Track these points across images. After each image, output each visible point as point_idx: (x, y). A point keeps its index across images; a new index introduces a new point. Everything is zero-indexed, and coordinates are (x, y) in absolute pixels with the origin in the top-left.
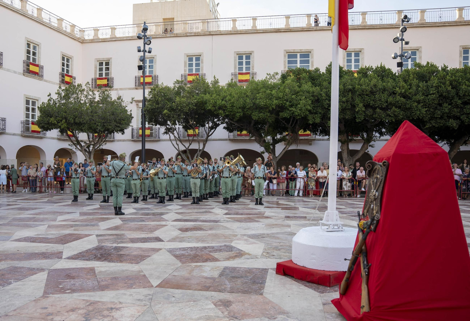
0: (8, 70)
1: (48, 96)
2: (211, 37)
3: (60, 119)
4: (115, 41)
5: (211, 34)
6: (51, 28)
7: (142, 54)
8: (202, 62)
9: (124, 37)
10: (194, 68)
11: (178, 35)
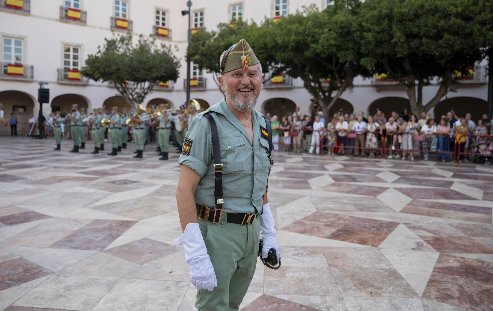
0: (94, 27)
1: (98, 48)
8: (289, 4)
10: (281, 10)
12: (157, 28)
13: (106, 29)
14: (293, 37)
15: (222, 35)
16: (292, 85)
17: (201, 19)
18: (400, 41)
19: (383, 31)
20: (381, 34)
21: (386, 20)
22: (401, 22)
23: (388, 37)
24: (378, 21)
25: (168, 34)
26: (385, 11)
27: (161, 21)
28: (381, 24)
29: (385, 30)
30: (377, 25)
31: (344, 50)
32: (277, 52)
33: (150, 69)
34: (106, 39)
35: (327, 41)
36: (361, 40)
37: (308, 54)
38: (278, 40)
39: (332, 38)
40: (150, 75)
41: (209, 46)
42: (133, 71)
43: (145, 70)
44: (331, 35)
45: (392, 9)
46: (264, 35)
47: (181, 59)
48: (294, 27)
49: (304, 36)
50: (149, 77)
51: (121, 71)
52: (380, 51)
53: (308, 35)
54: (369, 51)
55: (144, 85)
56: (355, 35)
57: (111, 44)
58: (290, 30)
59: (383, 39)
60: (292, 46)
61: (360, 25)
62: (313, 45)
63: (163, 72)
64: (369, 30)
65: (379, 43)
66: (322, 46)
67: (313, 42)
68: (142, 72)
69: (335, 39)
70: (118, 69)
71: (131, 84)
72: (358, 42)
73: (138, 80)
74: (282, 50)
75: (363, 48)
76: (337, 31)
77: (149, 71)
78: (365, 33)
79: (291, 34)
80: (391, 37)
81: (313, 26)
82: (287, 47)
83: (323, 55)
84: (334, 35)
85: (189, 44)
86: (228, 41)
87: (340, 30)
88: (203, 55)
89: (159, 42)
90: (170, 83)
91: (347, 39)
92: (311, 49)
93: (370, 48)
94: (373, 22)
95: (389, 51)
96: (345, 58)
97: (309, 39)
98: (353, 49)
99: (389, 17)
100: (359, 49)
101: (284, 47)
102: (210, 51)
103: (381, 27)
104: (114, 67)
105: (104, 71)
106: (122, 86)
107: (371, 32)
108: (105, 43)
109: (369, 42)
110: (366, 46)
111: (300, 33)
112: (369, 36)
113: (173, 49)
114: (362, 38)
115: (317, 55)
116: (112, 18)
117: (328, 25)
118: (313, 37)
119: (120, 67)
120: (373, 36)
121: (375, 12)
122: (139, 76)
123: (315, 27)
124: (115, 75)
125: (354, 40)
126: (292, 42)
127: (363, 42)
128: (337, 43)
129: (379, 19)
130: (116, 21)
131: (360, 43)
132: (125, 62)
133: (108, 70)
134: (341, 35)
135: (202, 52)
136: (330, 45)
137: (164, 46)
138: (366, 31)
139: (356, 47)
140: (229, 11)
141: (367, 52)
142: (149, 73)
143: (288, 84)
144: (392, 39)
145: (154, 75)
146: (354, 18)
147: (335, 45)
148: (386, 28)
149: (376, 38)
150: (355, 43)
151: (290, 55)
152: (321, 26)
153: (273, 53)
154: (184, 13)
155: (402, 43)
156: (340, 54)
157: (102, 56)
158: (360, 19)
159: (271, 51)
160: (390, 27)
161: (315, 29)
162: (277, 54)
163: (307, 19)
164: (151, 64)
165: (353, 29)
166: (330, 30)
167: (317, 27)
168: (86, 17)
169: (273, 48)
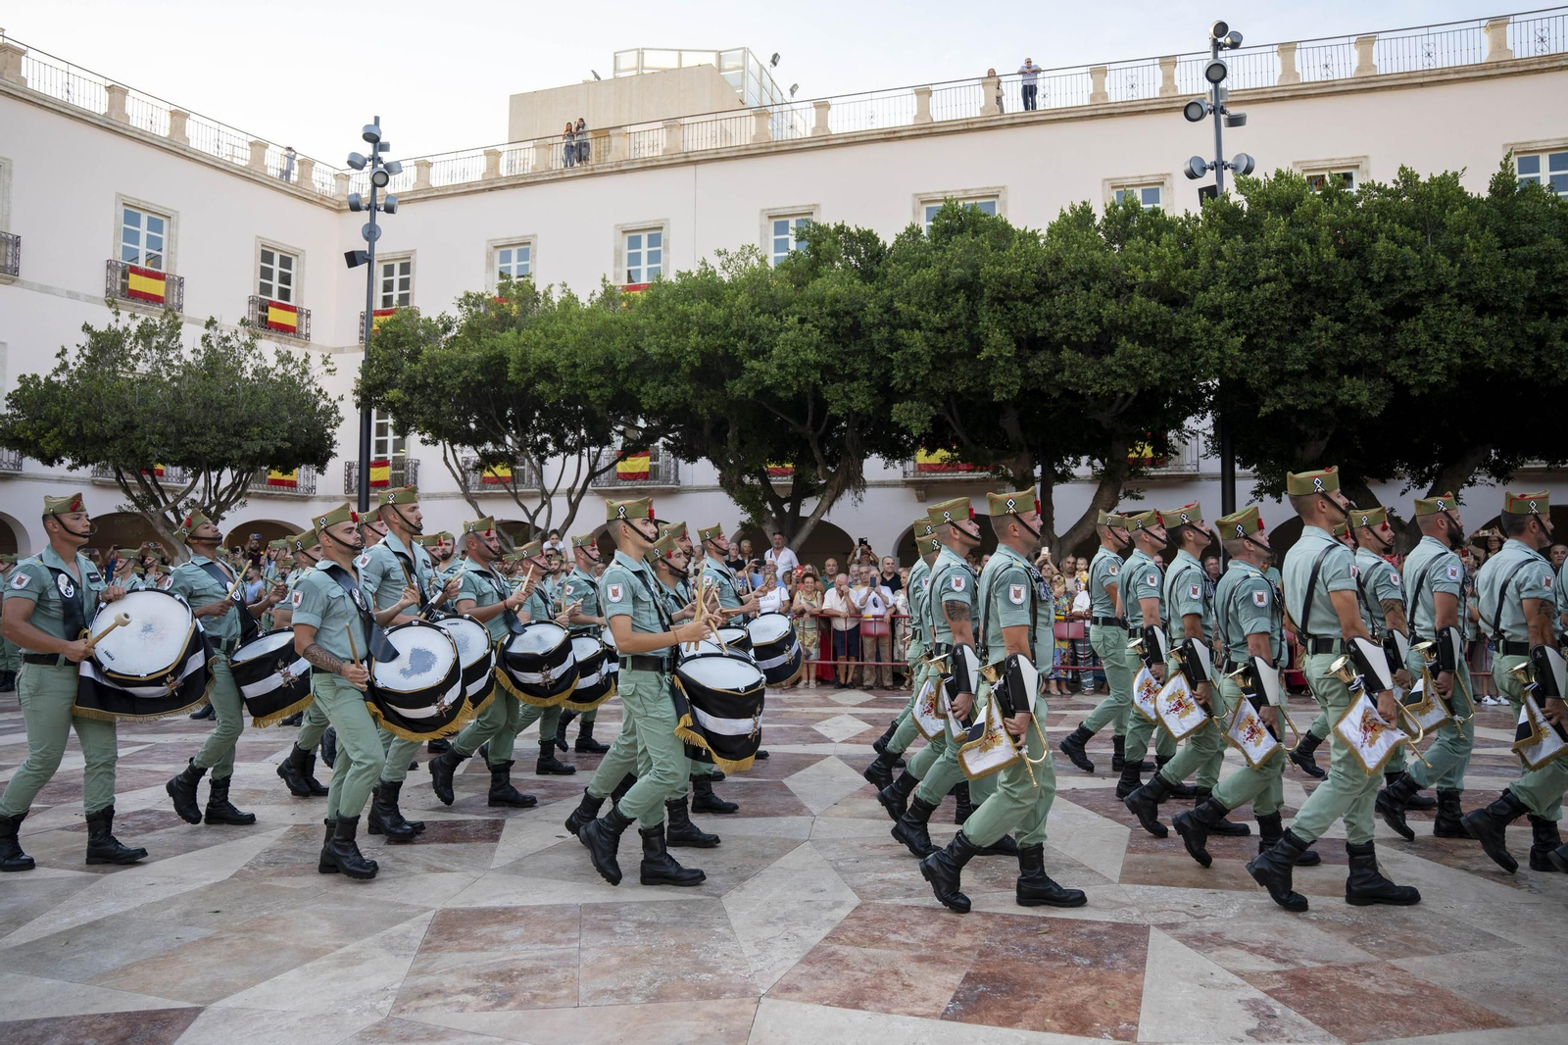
0: (45, 289)
1: (58, 356)
2: (691, 168)
3: (46, 424)
4: (426, 199)
5: (691, 159)
6: (217, 168)
7: (364, 217)
8: (667, 248)
9: (447, 188)
10: (644, 266)
11: (596, 171)
12: (264, 307)
13: (91, 299)
14: (694, 339)
15: (472, 330)
16: (678, 481)
17: (405, 284)
18: (1001, 356)
19: (953, 327)
20: (949, 335)
21: (962, 297)
22: (1001, 301)
23: (966, 343)
24: (939, 298)
25: (300, 323)
26: (957, 272)
27: (276, 284)
28: (947, 308)
29: (960, 325)
30: (936, 310)
31: (841, 378)
32: (643, 382)
33: (240, 429)
34: (87, 328)
35: (795, 351)
36: (891, 351)
37: (737, 388)
38: (650, 345)
39: (810, 344)
40: (239, 446)
41: (431, 359)
42: (180, 433)
43: (222, 429)
44: (804, 336)
45: (975, 268)
46: (605, 332)
47: (341, 398)
48: (698, 308)
49: (725, 338)
50: (236, 453)
51: (138, 433)
52: (944, 383)
53: (739, 334)
54: (914, 384)
55: (219, 479)
56: (875, 337)
57: (105, 346)
58: (685, 317)
59: (955, 350)
60: (691, 364)
61: (889, 309)
62: (754, 363)
63: (284, 440)
64: (916, 325)
65: (943, 361)
66: (781, 367)
67: (755, 355)
68: (212, 437)
69: (818, 348)
70: (130, 426)
71: (173, 476)
72: (884, 358)
73: (198, 463)
74: (660, 377)
75: (898, 376)
76: (822, 322)
77: (236, 434)
78: (901, 332)
79: (688, 330)
80: (977, 345)
81: (753, 308)
82: (675, 366)
83: (782, 394)
84: (816, 335)
85: (368, 353)
86: (493, 348)
87: (832, 323)
88: (413, 387)
89: (268, 348)
90: (302, 474)
91: (853, 347)
92: (745, 376)
93: (917, 373)
94: (924, 300)
95: (971, 384)
96: (845, 401)
97: (742, 345)
98: (868, 376)
99: (971, 287)
100: (887, 376)
101: (666, 367)
102: (436, 378)
103: (948, 315)
104: (115, 420)
105: (79, 429)
106: (141, 480)
107: (920, 329)
108: (84, 339)
109: (916, 357)
110: (907, 369)
111: (716, 328)
112: (916, 340)
113: (316, 367)
114: (895, 345)
115: (765, 393)
116: (110, 266)
117: (795, 307)
118: (753, 339)
119: (138, 420)
120: (927, 340)
121: (931, 274)
122: (202, 449)
123: (757, 310)
124: (118, 443)
125: (873, 350)
126: (689, 353)
127: (895, 356)
128: (823, 358)
129: (942, 293)
130: (125, 276)
131: (892, 360)
132: (153, 404)
133: (90, 427)
134: (834, 336)
135: (411, 379)
136: (805, 363)
137: (285, 359)
138: (904, 326)
139: (875, 372)
140: (490, 265)
141: (908, 386)
142: (235, 440)
143: (666, 481)
144: (979, 350)
145: (254, 447)
146: (869, 288)
147: (817, 365)
148: (962, 319)
149: (933, 347)
150: (876, 359)
151: (684, 392)
152: (775, 307)
153: (632, 385)
154: (352, 259)
155: (1008, 360)
156: (830, 392)
157: (71, 381)
158: (887, 292)
159: (625, 380)
160: (973, 314)
161: (758, 315)
162: (642, 389)
163: (735, 286)
164: (243, 412)
165: (870, 319)
166: (802, 321)
167: (763, 312)
168: (16, 257)
169: (631, 368)
